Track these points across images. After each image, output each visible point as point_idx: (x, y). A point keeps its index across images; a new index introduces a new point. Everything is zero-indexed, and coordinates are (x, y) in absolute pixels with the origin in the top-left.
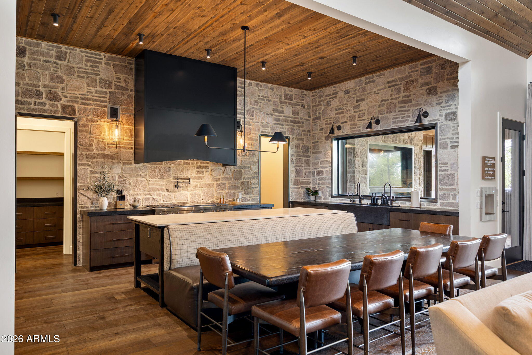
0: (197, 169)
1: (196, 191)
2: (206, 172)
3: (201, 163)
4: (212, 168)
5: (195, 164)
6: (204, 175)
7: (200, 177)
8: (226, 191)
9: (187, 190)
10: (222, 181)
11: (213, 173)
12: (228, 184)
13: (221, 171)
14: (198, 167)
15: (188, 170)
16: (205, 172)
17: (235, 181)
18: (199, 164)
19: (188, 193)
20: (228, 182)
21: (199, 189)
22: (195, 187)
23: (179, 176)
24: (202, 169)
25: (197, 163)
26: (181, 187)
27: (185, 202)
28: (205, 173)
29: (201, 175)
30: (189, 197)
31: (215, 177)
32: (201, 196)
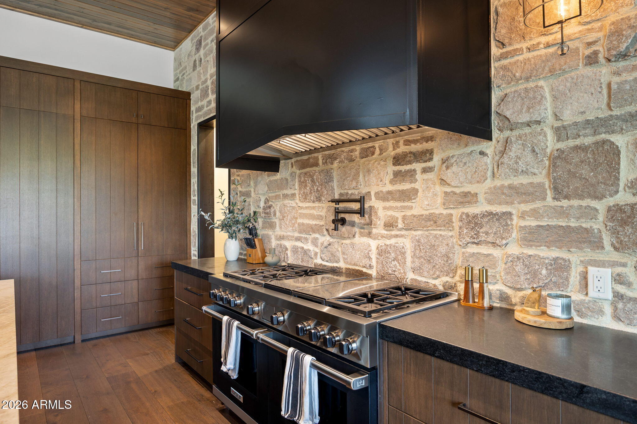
0: (394, 164)
1: (393, 241)
2: (425, 171)
3: (407, 142)
4: (444, 155)
5: (391, 148)
6: (416, 185)
7: (402, 192)
8: (514, 249)
9: (369, 234)
10: (490, 202)
11: (448, 175)
12: (522, 216)
13: (488, 160)
14: (398, 160)
15: (369, 171)
16: (419, 172)
17: (565, 203)
18: (403, 149)
19: (373, 244)
20: (524, 207)
21: (403, 232)
22: (390, 225)
23: (350, 192)
24: (410, 162)
25: (396, 145)
26: (353, 224)
27: (364, 270)
28: (419, 176)
29: (406, 186)
30: (374, 256)
31: (457, 191)
32: (409, 259)
